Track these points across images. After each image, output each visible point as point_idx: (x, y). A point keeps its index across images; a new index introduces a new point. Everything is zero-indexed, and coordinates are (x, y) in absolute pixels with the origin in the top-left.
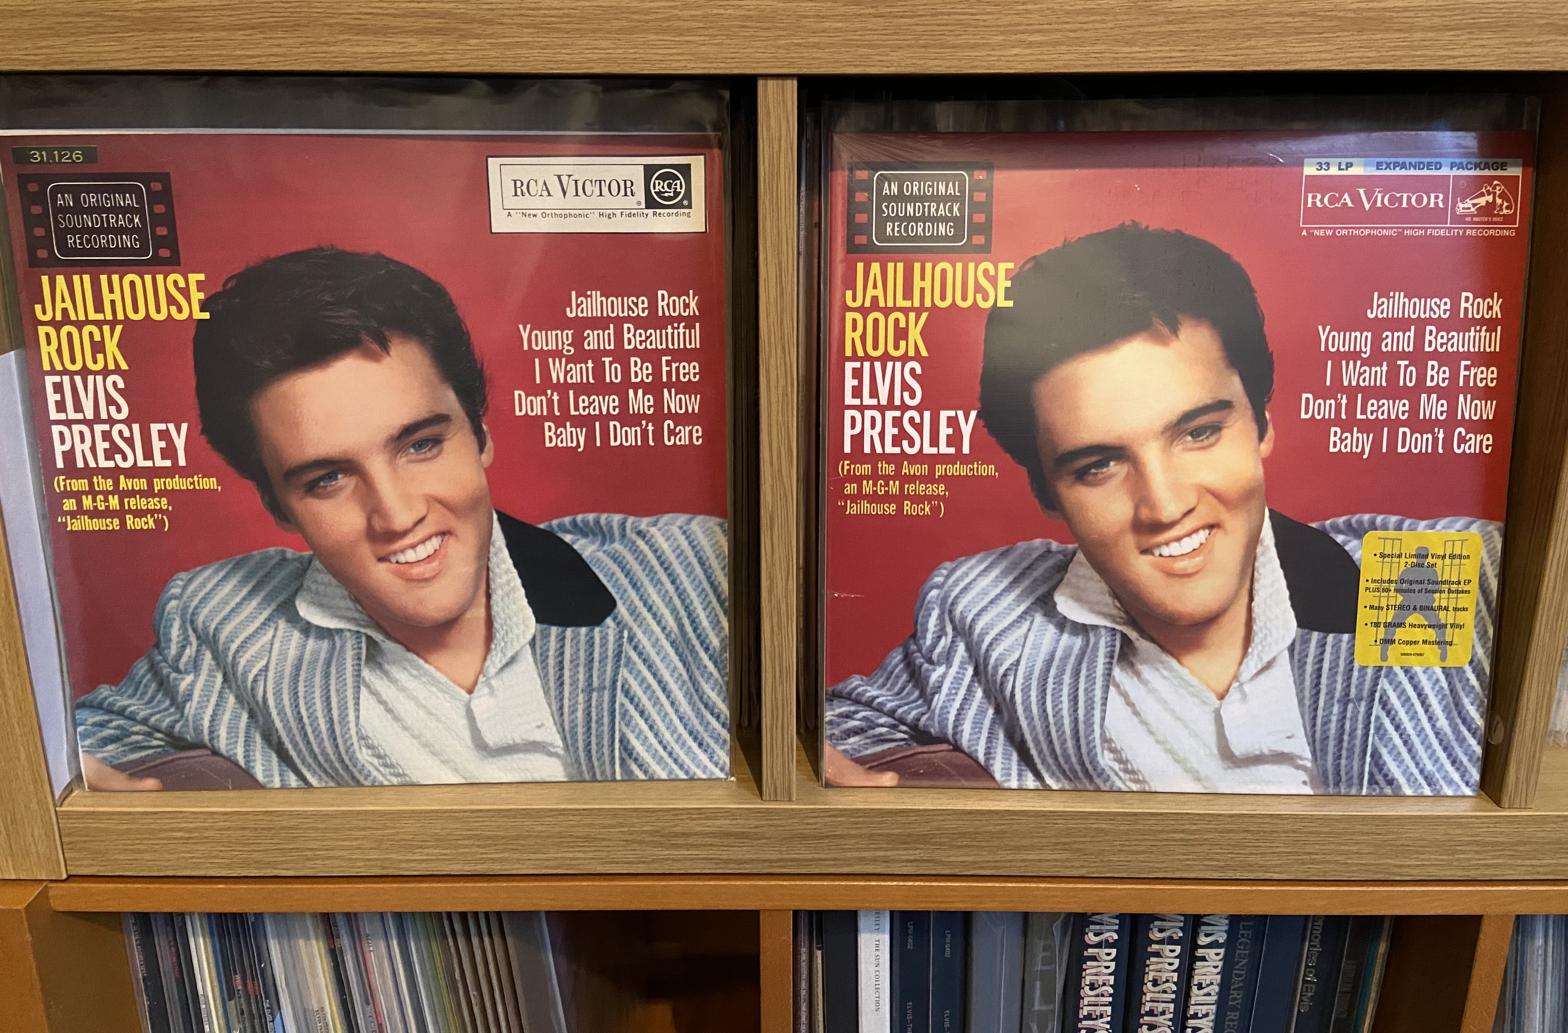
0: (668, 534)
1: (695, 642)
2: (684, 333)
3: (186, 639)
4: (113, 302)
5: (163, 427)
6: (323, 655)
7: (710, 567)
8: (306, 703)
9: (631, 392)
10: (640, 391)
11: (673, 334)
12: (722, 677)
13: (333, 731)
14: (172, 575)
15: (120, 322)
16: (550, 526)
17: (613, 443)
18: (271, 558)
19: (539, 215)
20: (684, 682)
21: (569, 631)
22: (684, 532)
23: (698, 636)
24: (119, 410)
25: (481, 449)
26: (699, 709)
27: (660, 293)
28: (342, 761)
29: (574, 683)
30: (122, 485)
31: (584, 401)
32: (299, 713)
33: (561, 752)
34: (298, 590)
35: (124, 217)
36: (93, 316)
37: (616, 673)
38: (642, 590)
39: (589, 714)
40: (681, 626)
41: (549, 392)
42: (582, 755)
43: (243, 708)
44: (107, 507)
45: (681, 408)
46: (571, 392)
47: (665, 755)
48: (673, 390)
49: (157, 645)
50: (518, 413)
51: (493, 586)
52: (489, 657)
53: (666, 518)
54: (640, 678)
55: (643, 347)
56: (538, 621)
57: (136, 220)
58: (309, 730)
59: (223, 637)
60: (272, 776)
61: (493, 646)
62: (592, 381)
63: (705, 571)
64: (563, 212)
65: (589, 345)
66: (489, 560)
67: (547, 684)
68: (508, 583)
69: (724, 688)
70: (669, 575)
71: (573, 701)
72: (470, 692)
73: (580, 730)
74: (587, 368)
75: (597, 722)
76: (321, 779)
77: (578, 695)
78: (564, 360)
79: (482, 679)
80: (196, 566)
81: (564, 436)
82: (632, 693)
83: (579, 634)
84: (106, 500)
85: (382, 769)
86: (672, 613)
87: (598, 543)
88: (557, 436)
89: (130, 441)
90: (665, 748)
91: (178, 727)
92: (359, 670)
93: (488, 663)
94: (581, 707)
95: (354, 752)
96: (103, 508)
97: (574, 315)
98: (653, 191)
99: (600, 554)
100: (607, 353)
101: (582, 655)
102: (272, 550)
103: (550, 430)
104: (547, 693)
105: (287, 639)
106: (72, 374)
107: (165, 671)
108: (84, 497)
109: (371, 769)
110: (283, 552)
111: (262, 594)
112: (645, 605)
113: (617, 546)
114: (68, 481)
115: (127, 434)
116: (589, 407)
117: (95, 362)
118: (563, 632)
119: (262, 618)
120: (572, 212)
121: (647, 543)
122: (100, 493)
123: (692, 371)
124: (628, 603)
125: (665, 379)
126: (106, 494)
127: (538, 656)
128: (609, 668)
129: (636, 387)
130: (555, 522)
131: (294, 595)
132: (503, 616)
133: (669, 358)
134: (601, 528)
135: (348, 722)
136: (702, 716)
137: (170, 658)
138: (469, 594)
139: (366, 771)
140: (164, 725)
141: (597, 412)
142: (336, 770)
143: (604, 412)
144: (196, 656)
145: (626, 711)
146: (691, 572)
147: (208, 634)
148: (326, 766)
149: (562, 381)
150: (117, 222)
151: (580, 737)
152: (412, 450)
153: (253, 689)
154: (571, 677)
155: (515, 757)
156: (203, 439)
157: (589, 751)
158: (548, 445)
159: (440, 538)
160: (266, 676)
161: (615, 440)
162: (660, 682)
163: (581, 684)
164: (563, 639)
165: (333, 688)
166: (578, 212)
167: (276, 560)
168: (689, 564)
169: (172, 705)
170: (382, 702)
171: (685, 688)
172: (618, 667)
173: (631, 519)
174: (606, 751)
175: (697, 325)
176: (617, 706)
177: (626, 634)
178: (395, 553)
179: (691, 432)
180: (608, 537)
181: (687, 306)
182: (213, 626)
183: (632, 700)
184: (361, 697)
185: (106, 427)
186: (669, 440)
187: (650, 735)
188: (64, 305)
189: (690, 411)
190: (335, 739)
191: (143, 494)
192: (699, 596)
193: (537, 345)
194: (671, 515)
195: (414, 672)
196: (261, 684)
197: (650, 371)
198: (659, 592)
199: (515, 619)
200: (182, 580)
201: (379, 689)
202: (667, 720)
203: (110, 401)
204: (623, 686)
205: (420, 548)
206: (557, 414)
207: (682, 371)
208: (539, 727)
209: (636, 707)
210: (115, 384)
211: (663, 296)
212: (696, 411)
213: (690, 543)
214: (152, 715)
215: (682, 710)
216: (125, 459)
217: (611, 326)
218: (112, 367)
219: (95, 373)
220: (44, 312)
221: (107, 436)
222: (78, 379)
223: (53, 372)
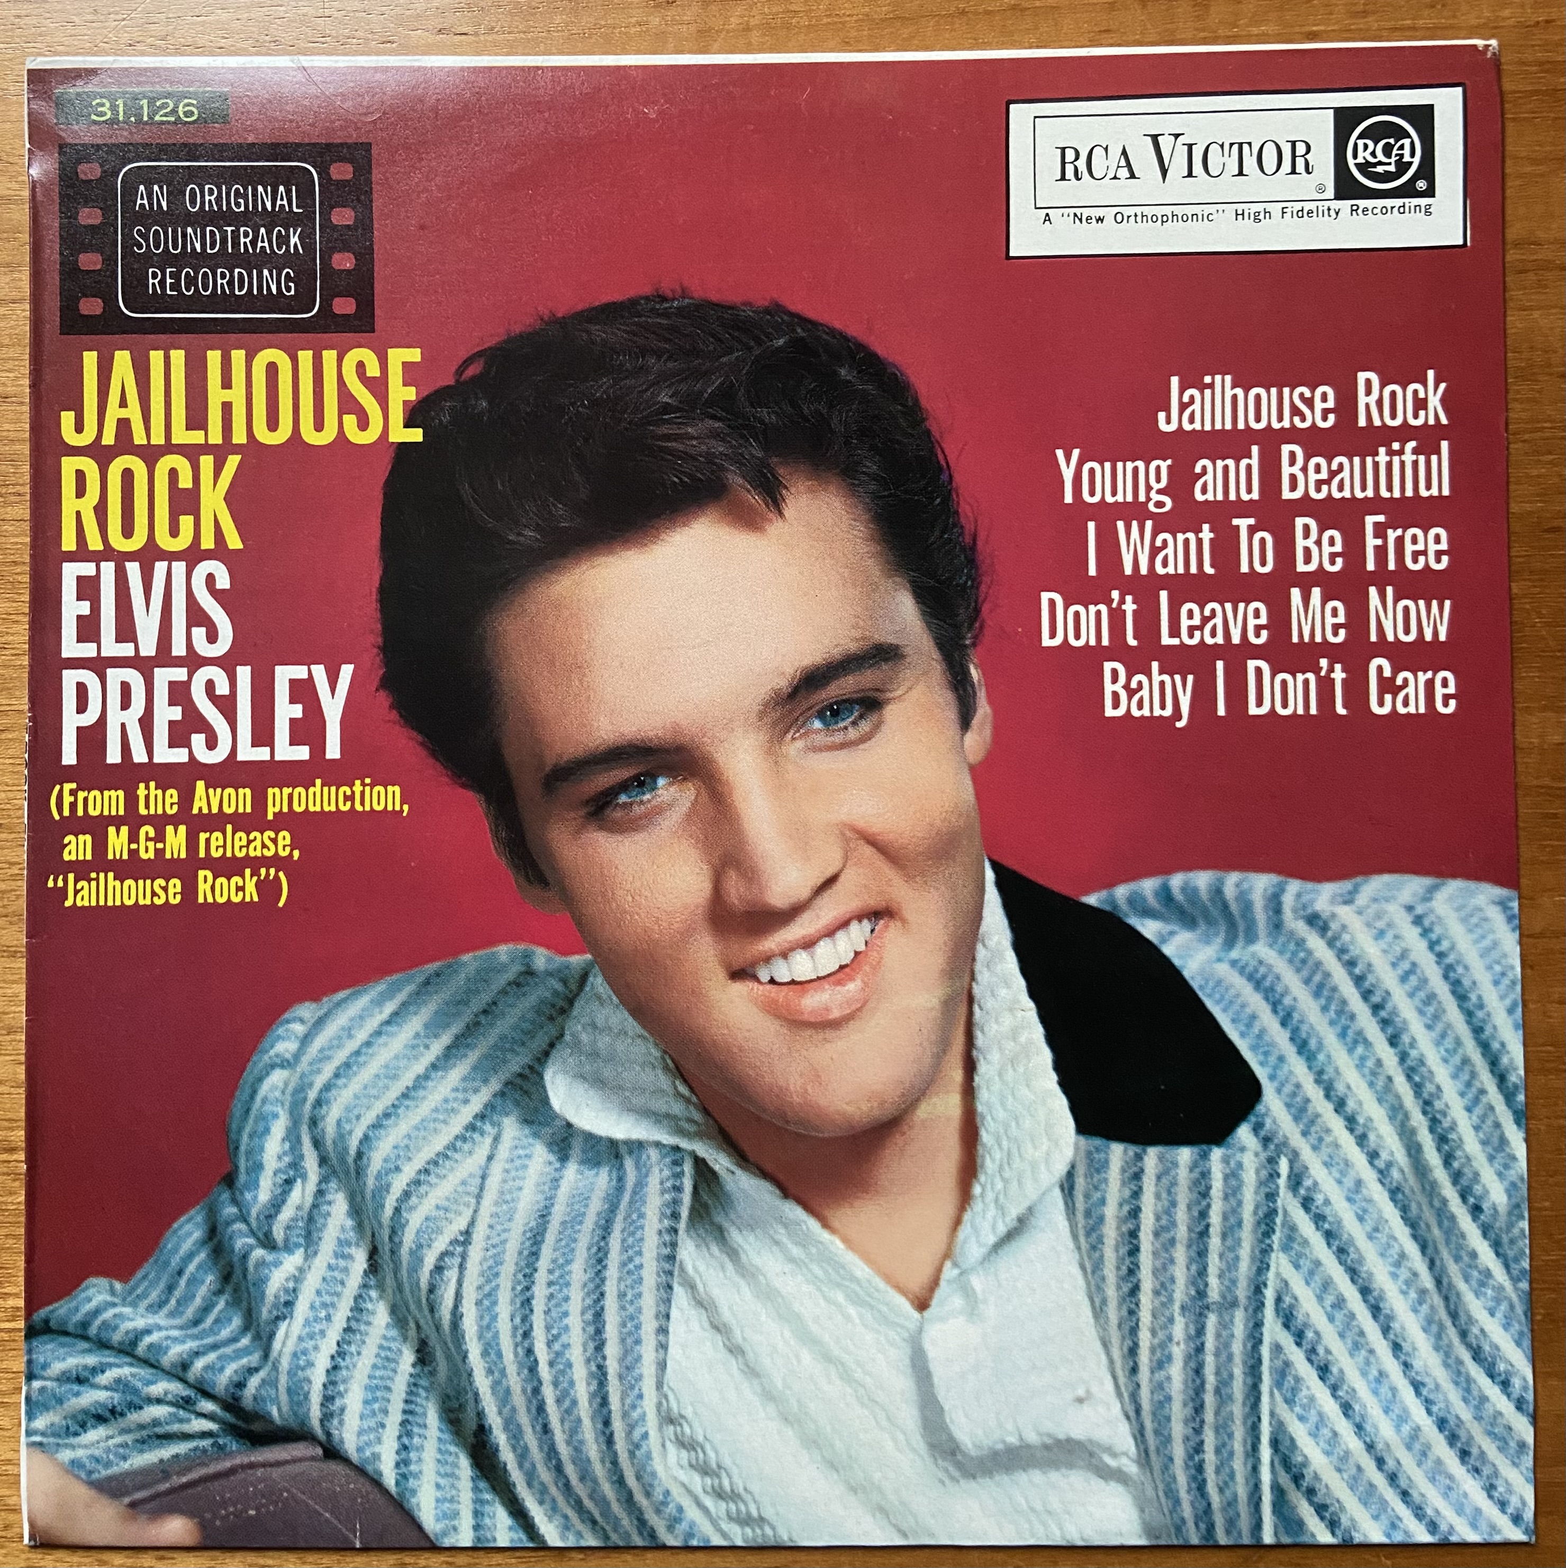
0: (1380, 924)
1: (1450, 1193)
2: (1415, 464)
3: (296, 1165)
4: (227, 407)
5: (300, 672)
6: (596, 1205)
7: (1481, 1006)
8: (548, 1328)
9: (1296, 593)
10: (1316, 592)
11: (1389, 465)
12: (1515, 1280)
13: (604, 1402)
14: (285, 1009)
15: (237, 449)
16: (1112, 901)
17: (1253, 710)
18: (503, 968)
19: (1109, 220)
20: (1423, 1292)
21: (1152, 1155)
22: (1418, 920)
23: (1456, 1177)
24: (212, 637)
25: (965, 722)
26: (1460, 1362)
27: (1362, 376)
28: (620, 1482)
29: (1163, 1288)
30: (199, 804)
31: (1190, 615)
32: (530, 1351)
33: (1132, 1469)
34: (552, 1045)
35: (269, 233)
36: (181, 436)
37: (1262, 1267)
38: (1321, 1057)
39: (1198, 1371)
40: (1414, 1150)
41: (1115, 594)
42: (1182, 1479)
43: (405, 1339)
44: (159, 853)
45: (1407, 631)
46: (1164, 595)
47: (1379, 1480)
48: (1389, 590)
49: (229, 1180)
50: (1046, 642)
51: (980, 1040)
52: (967, 1217)
53: (1376, 884)
54: (1318, 1279)
55: (1322, 495)
56: (1083, 1128)
57: (294, 240)
58: (549, 1393)
59: (376, 1161)
60: (456, 1515)
61: (977, 1190)
62: (1209, 570)
63: (1469, 1014)
64: (1159, 211)
65: (1204, 491)
66: (973, 978)
67: (1099, 1289)
68: (1014, 1034)
69: (1519, 1310)
70: (1385, 1023)
71: (1161, 1335)
72: (922, 1305)
73: (1178, 1411)
74: (1200, 542)
75: (1217, 1391)
76: (566, 1527)
77: (1171, 1320)
78: (1149, 524)
79: (949, 1272)
80: (335, 990)
81: (1145, 692)
82: (1300, 1318)
83: (1175, 1164)
84: (160, 837)
85: (708, 1502)
86: (1391, 1118)
87: (1219, 940)
88: (1131, 693)
89: (227, 706)
90: (1380, 1462)
91: (254, 1382)
92: (674, 1245)
93: (964, 1231)
94: (1178, 1352)
95: (649, 1456)
96: (151, 855)
97: (1173, 427)
98: (1351, 162)
99: (1223, 969)
100: (1243, 509)
101: (1181, 1215)
102: (503, 951)
103: (1115, 680)
104: (1099, 1312)
105: (519, 1163)
106: (121, 559)
107: (240, 1243)
108: (112, 830)
109: (686, 1503)
110: (527, 956)
111: (473, 1056)
112: (1328, 1096)
113: (1262, 950)
114: (81, 795)
115: (222, 688)
116: (1201, 628)
117: (174, 531)
118: (1139, 1157)
119: (467, 1114)
120: (1179, 210)
121: (1331, 944)
122: (148, 820)
123: (1432, 548)
124: (1288, 1089)
125: (1371, 566)
126: (160, 822)
127: (1080, 1216)
128: (1245, 1252)
129: (1306, 582)
130: (1121, 892)
131: (544, 1056)
132: (1001, 1114)
133: (1381, 518)
134: (1225, 906)
135: (640, 1378)
136: (1469, 1380)
137: (254, 1212)
138: (928, 1060)
139: (671, 1509)
140: (223, 1380)
141: (1220, 639)
142: (603, 1503)
143: (1236, 640)
144: (315, 1206)
145: (1287, 1364)
146: (1436, 1017)
147: (346, 1149)
148: (580, 1490)
149: (1144, 570)
150: (254, 243)
151: (1178, 1429)
152: (817, 724)
153: (432, 1289)
154: (1155, 1272)
155: (1022, 1477)
156: (383, 699)
157: (1200, 1468)
158: (1109, 712)
159: (866, 925)
160: (464, 1256)
161: (1260, 703)
162: (1365, 1291)
163: (1181, 1291)
164: (1137, 1176)
165: (611, 1289)
166: (1189, 210)
167: (510, 975)
168: (1431, 998)
169: (246, 1328)
170: (719, 1327)
171: (1425, 1308)
172: (1266, 1251)
173: (1294, 886)
174: (1239, 1465)
175: (1445, 445)
176: (1265, 1351)
177: (1284, 1166)
178: (768, 959)
179: (1430, 684)
180: (1241, 926)
181: (1420, 404)
182: (358, 1134)
183: (1299, 1337)
184: (674, 1313)
185: (180, 674)
186: (1381, 703)
187: (1344, 1428)
188: (123, 413)
189: (1428, 637)
190: (607, 1423)
191: (243, 823)
192: (1455, 1076)
193: (1092, 493)
194: (1386, 878)
195: (795, 1251)
196: (451, 1275)
197: (1338, 548)
198: (1360, 1066)
199: (1027, 1123)
200: (302, 1021)
201: (716, 1292)
202: (1384, 1390)
203: (196, 616)
204: (1279, 1300)
205: (823, 948)
206: (1132, 642)
207: (1409, 548)
208: (1080, 1400)
209: (1311, 1354)
210: (210, 579)
211: (1368, 382)
212: (1442, 637)
213: (1432, 945)
214: (197, 1354)
215: (1417, 1364)
216: (212, 744)
217: (1255, 449)
218: (208, 543)
219: (171, 557)
220: (79, 428)
221: (180, 692)
222: (133, 569)
223: (82, 554)
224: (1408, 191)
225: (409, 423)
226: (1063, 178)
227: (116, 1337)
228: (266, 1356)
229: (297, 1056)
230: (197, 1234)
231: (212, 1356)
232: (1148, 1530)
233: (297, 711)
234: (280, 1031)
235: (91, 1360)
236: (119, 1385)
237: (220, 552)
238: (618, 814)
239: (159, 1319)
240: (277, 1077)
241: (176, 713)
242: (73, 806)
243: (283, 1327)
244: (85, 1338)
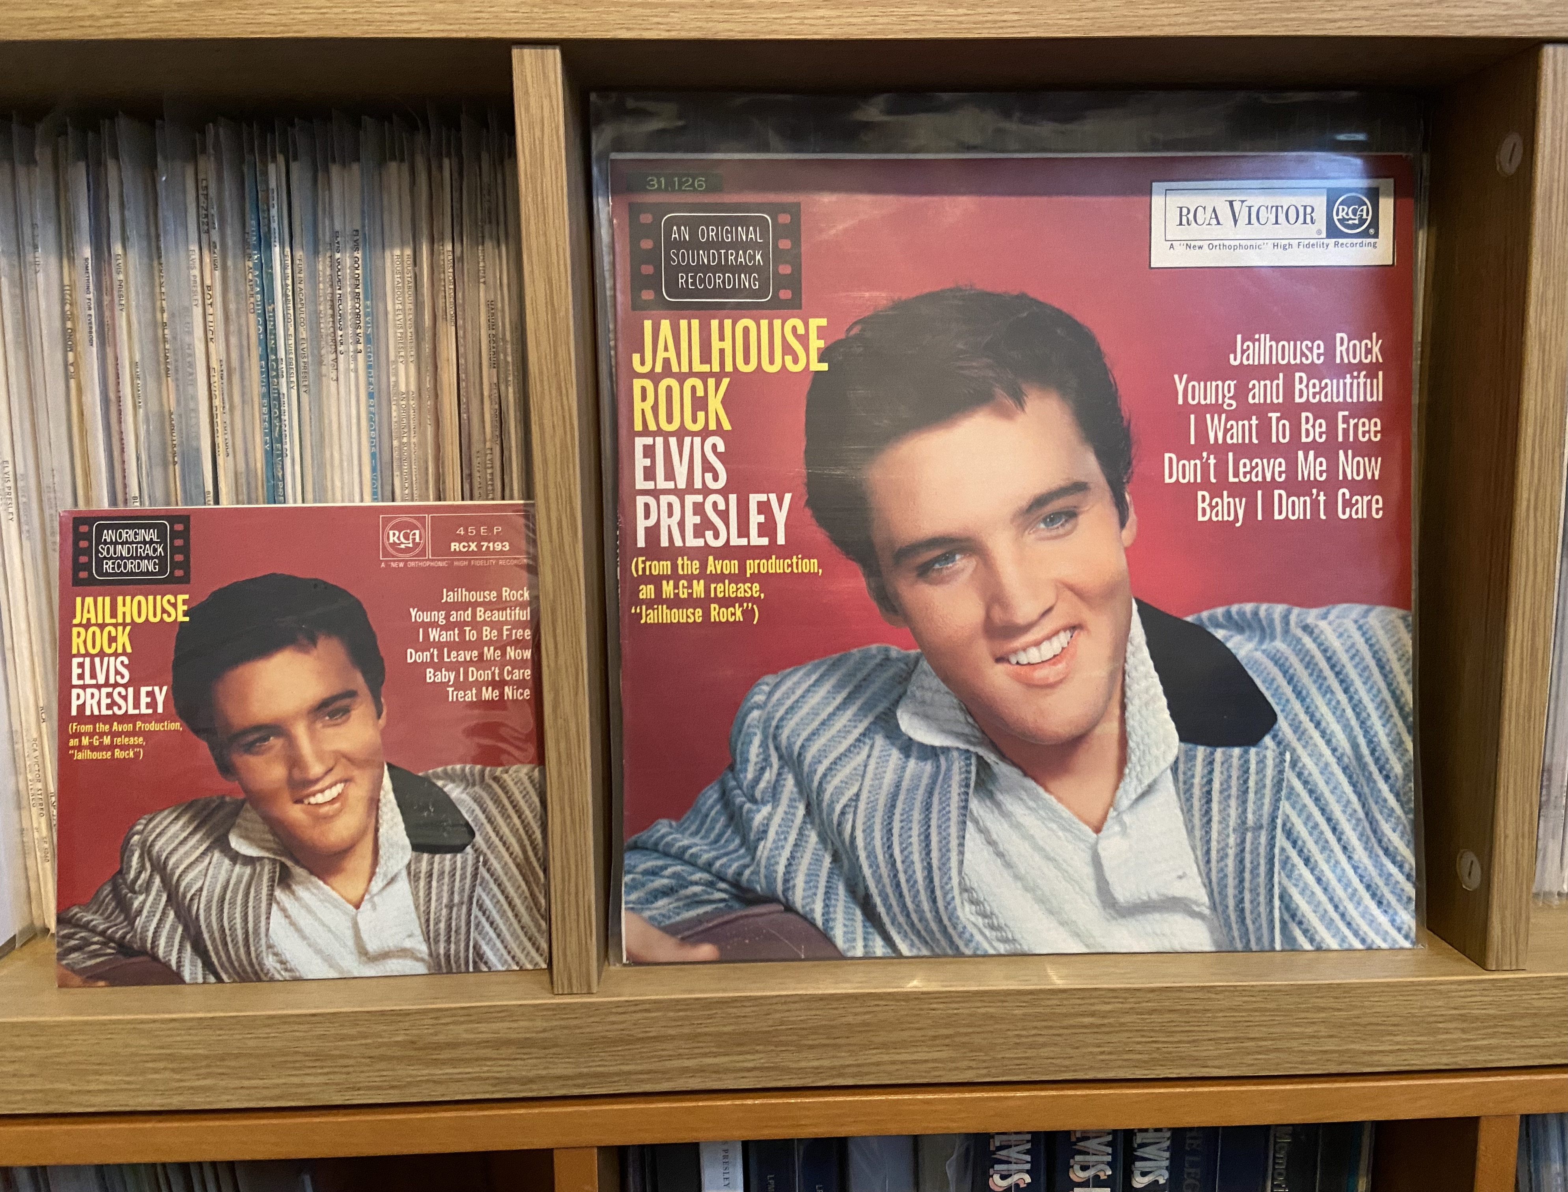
0: (1341, 630)
1: (1373, 768)
2: (1365, 383)
3: (766, 759)
4: (722, 352)
5: (763, 497)
6: (925, 781)
7: (1391, 671)
8: (901, 843)
9: (1301, 454)
10: (1311, 454)
11: (1352, 384)
12: (1406, 813)
13: (931, 881)
14: (759, 678)
15: (727, 375)
16: (1201, 620)
17: (1277, 517)
18: (874, 656)
19: (1206, 247)
20: (1359, 820)
21: (1219, 752)
22: (1360, 628)
23: (1377, 761)
24: (716, 478)
25: (1123, 524)
26: (1377, 856)
27: (1339, 335)
28: (940, 921)
29: (1224, 820)
30: (710, 568)
31: (1245, 466)
32: (892, 856)
33: (1207, 912)
34: (900, 697)
35: (745, 253)
36: (698, 367)
37: (1276, 808)
38: (1308, 700)
39: (1242, 861)
40: (1355, 747)
41: (1205, 454)
42: (1233, 917)
43: (826, 850)
44: (690, 595)
45: (1358, 475)
46: (1231, 455)
47: (1336, 917)
48: (1350, 452)
49: (732, 768)
50: (1167, 480)
51: (1129, 693)
52: (1121, 785)
53: (1337, 610)
54: (1304, 815)
55: (1316, 400)
56: (1181, 739)
57: (758, 257)
58: (902, 878)
59: (809, 757)
60: (854, 940)
61: (1127, 771)
62: (1255, 441)
63: (1385, 676)
64: (1232, 243)
65: (1254, 397)
66: (1125, 661)
67: (1191, 821)
68: (1147, 690)
69: (1408, 829)
70: (1342, 682)
71: (1222, 844)
72: (1098, 830)
73: (1231, 882)
74: (1250, 426)
75: (1252, 872)
76: (912, 945)
77: (1228, 836)
78: (1224, 416)
79: (1112, 813)
80: (784, 668)
81: (1220, 508)
82: (1295, 834)
83: (1231, 756)
84: (690, 586)
85: (987, 932)
86: (1344, 731)
87: (1257, 639)
88: (1212, 508)
89: (724, 516)
90: (1336, 907)
91: (747, 872)
92: (967, 801)
93: (1120, 792)
94: (1231, 852)
95: (955, 909)
96: (686, 596)
97: (1237, 363)
98: (1335, 218)
99: (1258, 655)
100: (1274, 407)
101: (1234, 782)
102: (874, 647)
103: (1204, 501)
104: (1190, 831)
105: (884, 759)
106: (666, 435)
107: (739, 800)
108: (664, 582)
109: (975, 932)
110: (887, 650)
111: (859, 703)
112: (1311, 720)
113: (1279, 644)
114: (648, 563)
115: (722, 506)
116: (1250, 472)
117: (695, 420)
118: (1212, 753)
119: (856, 733)
120: (1243, 243)
121: (1315, 640)
122: (684, 577)
123: (1373, 429)
124: (1290, 717)
125: (1340, 439)
126: (690, 578)
127: (1181, 784)
128: (1267, 801)
129: (1306, 447)
130: (1205, 614)
131: (896, 703)
132: (1140, 732)
133: (1346, 413)
134: (1260, 621)
135: (950, 869)
136: (1382, 865)
137: (745, 784)
138: (1101, 704)
139: (967, 935)
140: (731, 871)
141: (1260, 479)
142: (931, 932)
143: (1269, 479)
144: (777, 781)
145: (1288, 858)
146: (1368, 678)
147: (792, 751)
148: (919, 926)
149: (1220, 441)
150: (736, 259)
151: (1231, 891)
152: (1042, 526)
153: (839, 824)
154: (1220, 811)
155: (1150, 917)
157: (1242, 910)
158: (1200, 518)
159: (1068, 634)
160: (856, 807)
161: (1280, 513)
162: (1329, 820)
163: (1233, 821)
164: (1211, 763)
165: (934, 823)
166: (1249, 243)
167: (877, 660)
168: (1366, 668)
169: (742, 844)
170: (991, 843)
171: (1360, 828)
172: (1278, 800)
173: (1296, 611)
174: (1262, 909)
175: (1381, 373)
176: (1277, 851)
177: (1288, 756)
178: (1015, 652)
179: (1369, 502)
180: (1268, 631)
181: (1369, 351)
182: (799, 743)
183: (1294, 844)
184: (967, 836)
185: (699, 498)
186: (1344, 513)
187: (1318, 890)
188: (666, 355)
189: (1369, 476)
190: (933, 891)
191: (735, 579)
192: (1377, 708)
193: (1193, 399)
194: (1345, 605)
195: (1031, 804)
196: (850, 817)
197: (1324, 429)
198: (1328, 704)
199: (1153, 736)
200: (767, 684)
201: (989, 824)
202: (1338, 871)
203: (707, 467)
204: (1284, 825)
205: (1045, 645)
206: (1213, 480)
207: (1361, 429)
208: (1180, 877)
209: (1300, 852)
210: (714, 446)
211: (1342, 339)
212: (1377, 478)
213: (1367, 641)
214: (717, 858)
215: (1356, 857)
216: (716, 536)
217: (1281, 375)
218: (713, 426)
219: (693, 434)
220: (643, 363)
221: (699, 509)
222: (673, 441)
223: (646, 432)
224: (1365, 234)
225: (820, 360)
226: (1181, 224)
227: (673, 850)
228: (753, 859)
229: (765, 703)
230: (715, 796)
231: (724, 860)
232: (1216, 942)
233: (762, 518)
234: (756, 690)
235: (660, 863)
236: (675, 875)
237: (719, 431)
238: (934, 575)
239: (697, 840)
240: (756, 714)
241: (697, 520)
242: (644, 569)
243: (762, 843)
244: (656, 851)
